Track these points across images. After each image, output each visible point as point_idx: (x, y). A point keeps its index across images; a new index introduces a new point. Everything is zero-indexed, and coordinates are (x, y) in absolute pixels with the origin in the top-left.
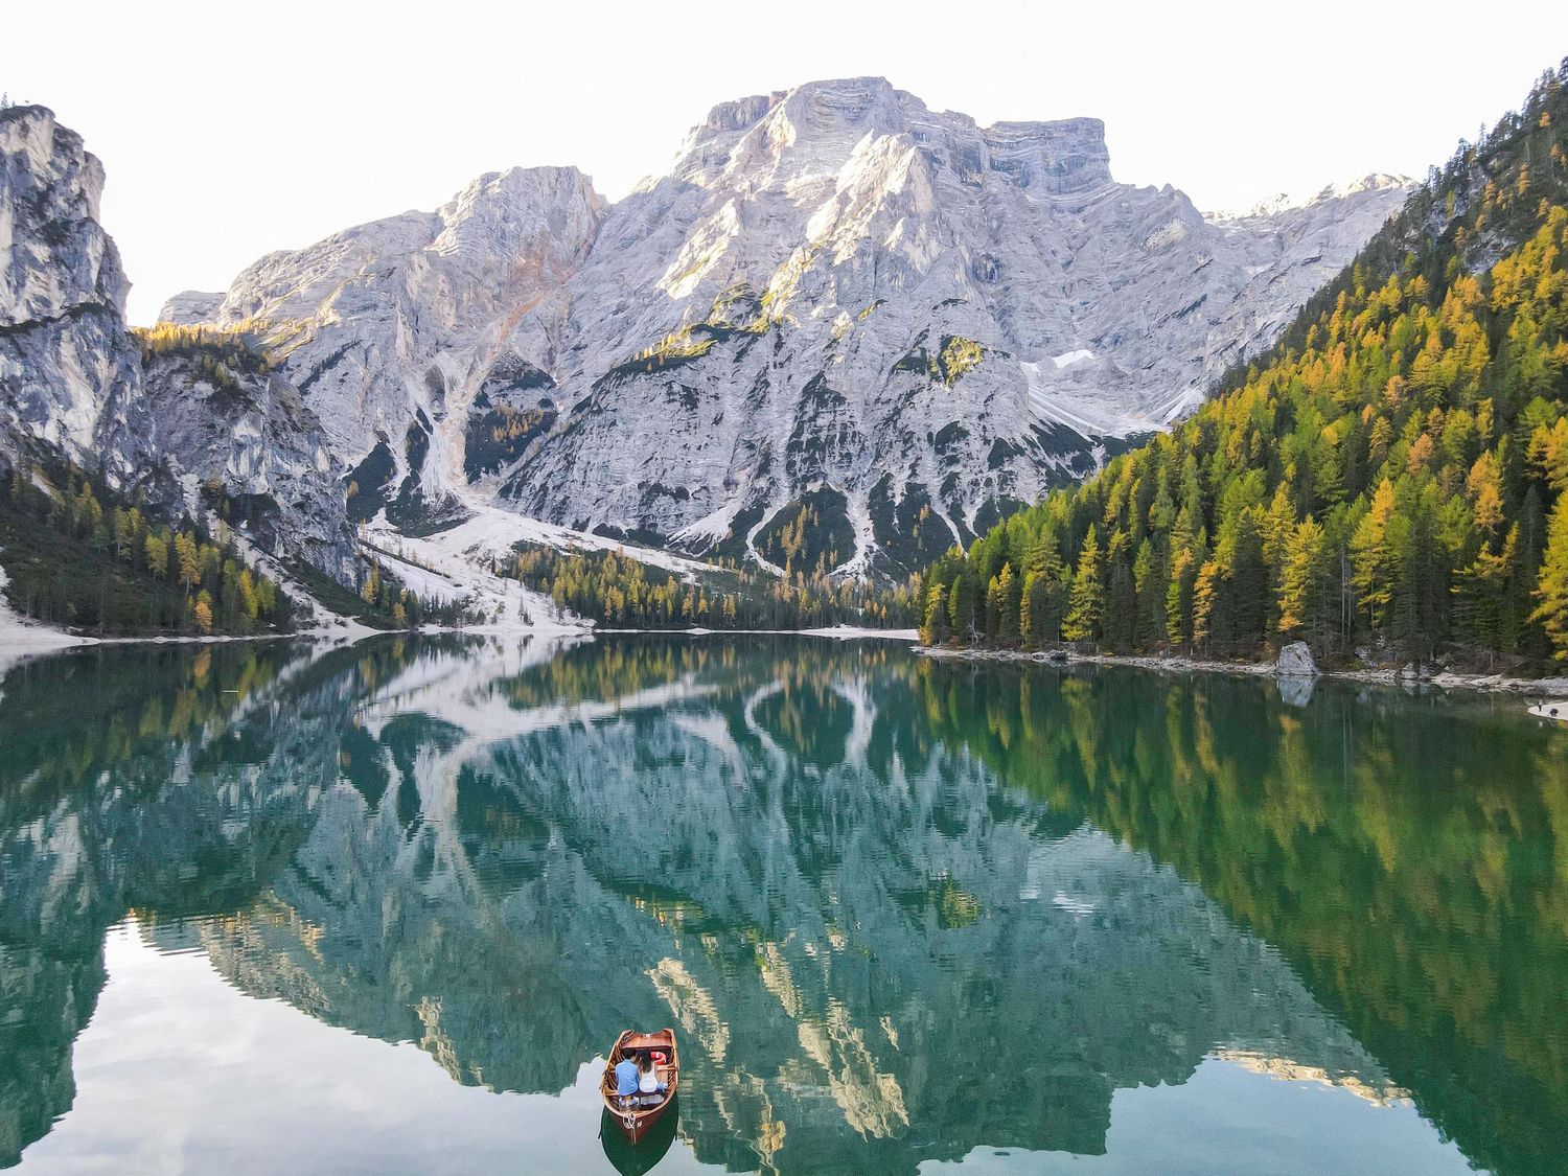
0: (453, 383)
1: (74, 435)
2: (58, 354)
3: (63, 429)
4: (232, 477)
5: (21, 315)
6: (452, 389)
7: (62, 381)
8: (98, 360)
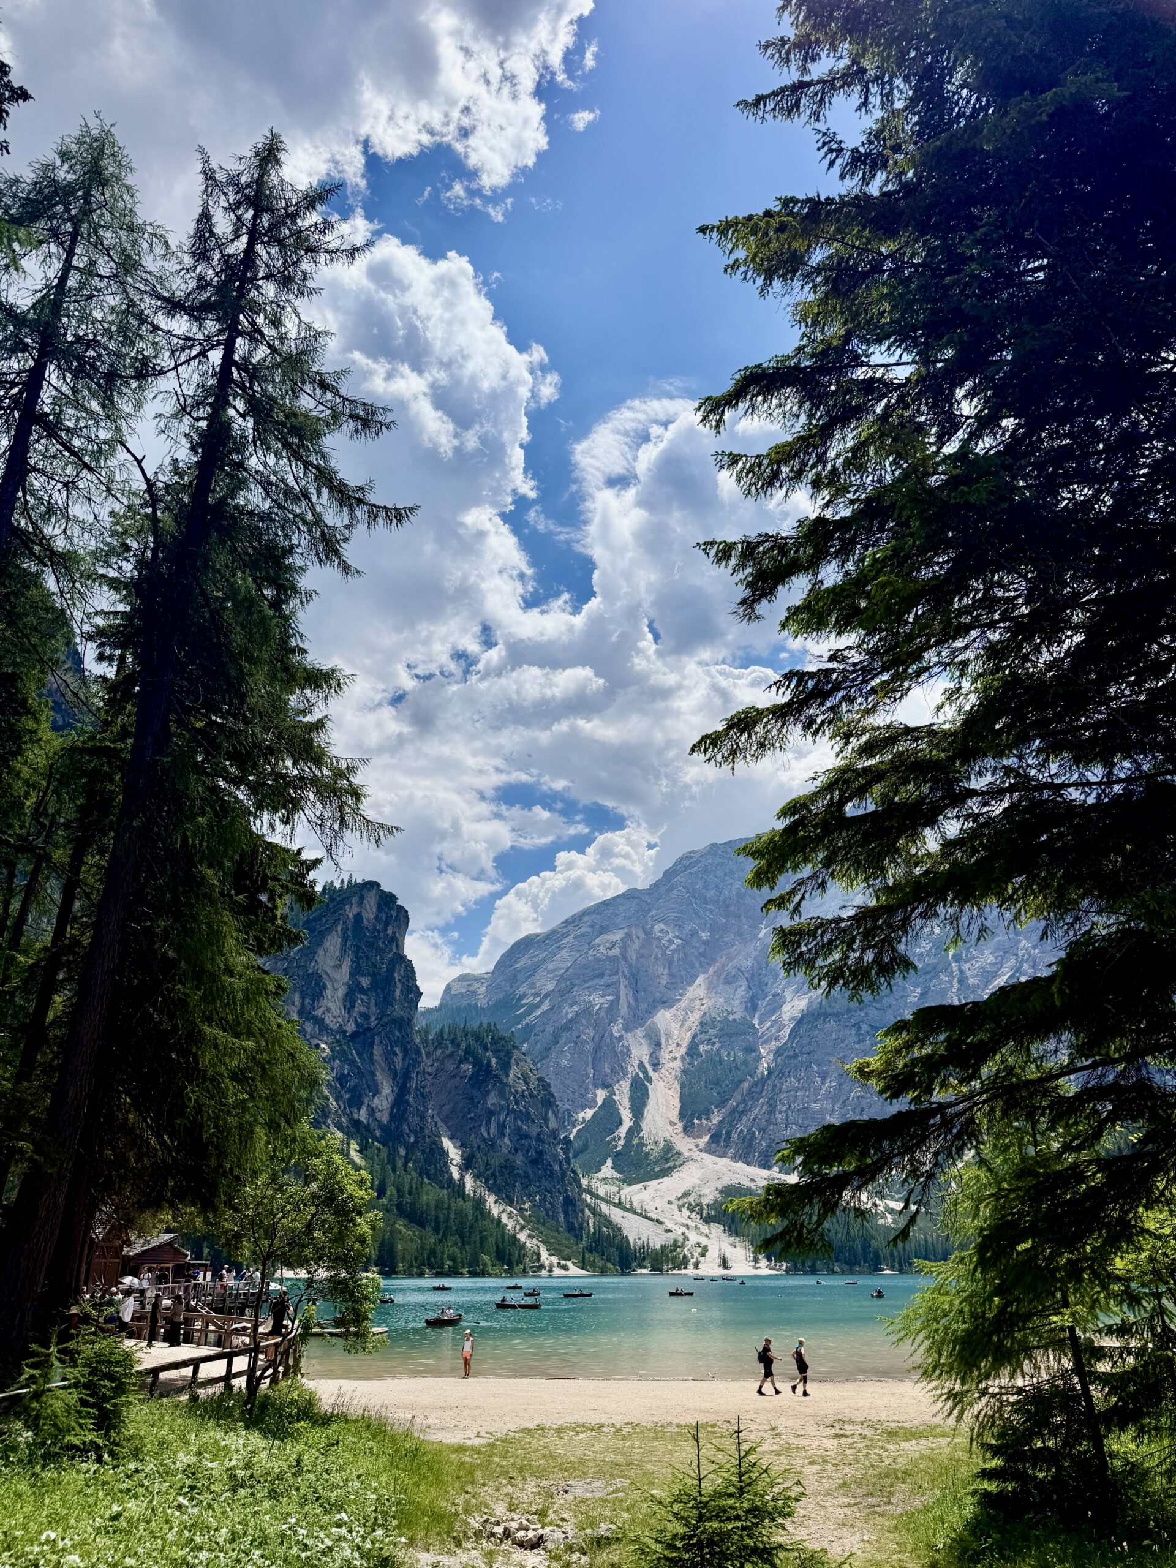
0: (668, 1035)
1: (378, 1115)
2: (372, 1054)
3: (372, 1112)
4: (485, 1140)
5: (351, 1028)
6: (667, 1041)
7: (373, 1074)
8: (396, 1055)
